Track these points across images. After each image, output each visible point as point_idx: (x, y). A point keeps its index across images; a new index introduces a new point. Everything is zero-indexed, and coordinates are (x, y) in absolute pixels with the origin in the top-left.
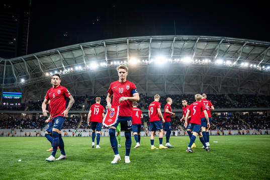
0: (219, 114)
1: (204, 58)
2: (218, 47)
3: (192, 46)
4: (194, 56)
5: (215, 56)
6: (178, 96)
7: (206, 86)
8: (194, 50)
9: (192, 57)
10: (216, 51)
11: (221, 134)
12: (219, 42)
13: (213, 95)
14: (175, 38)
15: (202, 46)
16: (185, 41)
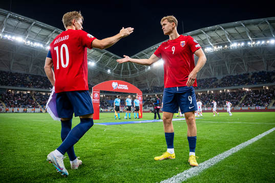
0: (44, 94)
1: (36, 42)
2: (51, 35)
3: (26, 28)
4: (27, 37)
5: (47, 42)
6: (5, 72)
7: (35, 67)
8: (28, 32)
9: (25, 38)
10: (49, 38)
11: (44, 111)
12: (52, 31)
13: (41, 76)
14: (9, 14)
15: (37, 30)
16: (20, 20)
